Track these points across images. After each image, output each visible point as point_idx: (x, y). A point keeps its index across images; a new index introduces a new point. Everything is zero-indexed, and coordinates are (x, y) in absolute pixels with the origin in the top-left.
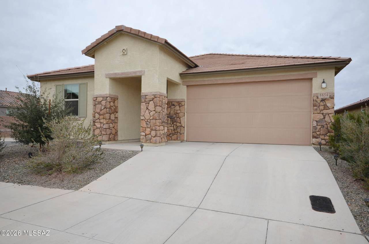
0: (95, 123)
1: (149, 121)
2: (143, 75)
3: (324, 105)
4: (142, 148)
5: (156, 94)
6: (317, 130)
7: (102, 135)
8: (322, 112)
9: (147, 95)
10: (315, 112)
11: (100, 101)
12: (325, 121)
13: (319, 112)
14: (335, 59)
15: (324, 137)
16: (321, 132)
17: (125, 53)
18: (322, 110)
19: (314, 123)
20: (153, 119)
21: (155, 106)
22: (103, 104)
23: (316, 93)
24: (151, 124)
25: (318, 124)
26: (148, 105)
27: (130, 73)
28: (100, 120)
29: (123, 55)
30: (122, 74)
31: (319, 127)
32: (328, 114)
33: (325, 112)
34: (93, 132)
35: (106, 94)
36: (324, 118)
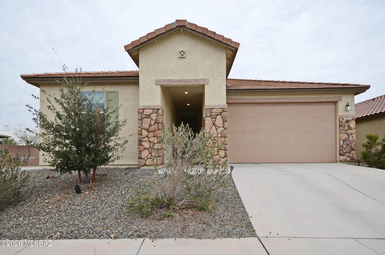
0: (142, 143)
1: (216, 139)
2: (207, 84)
3: (348, 126)
4: (231, 171)
5: (224, 107)
6: (344, 148)
7: (152, 158)
8: (346, 132)
9: (213, 109)
10: (342, 132)
11: (149, 114)
12: (349, 140)
13: (344, 132)
14: (356, 85)
15: (349, 154)
16: (347, 150)
17: (182, 55)
18: (347, 131)
19: (341, 142)
20: (221, 136)
21: (223, 122)
22: (153, 118)
23: (342, 115)
24: (219, 142)
25: (344, 143)
26: (215, 120)
27: (191, 81)
28: (149, 138)
29: (180, 57)
30: (180, 81)
31: (345, 146)
32: (351, 134)
33: (349, 132)
34: (139, 154)
35: (156, 105)
36: (349, 137)
